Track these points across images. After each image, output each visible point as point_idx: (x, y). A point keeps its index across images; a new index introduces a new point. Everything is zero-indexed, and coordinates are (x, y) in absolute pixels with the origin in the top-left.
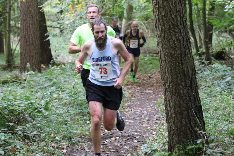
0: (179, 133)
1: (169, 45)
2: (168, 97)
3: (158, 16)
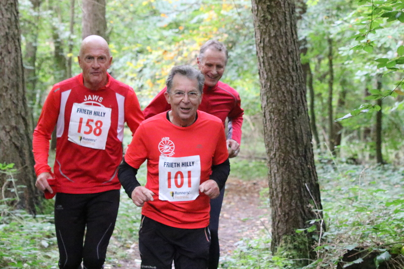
0: (287, 219)
2: (273, 169)
3: (263, 57)
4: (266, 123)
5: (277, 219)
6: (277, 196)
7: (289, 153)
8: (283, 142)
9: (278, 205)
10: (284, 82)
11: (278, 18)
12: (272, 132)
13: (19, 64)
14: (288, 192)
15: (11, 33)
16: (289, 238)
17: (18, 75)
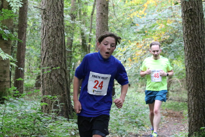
0: (196, 124)
1: (193, 61)
2: (190, 98)
3: (186, 40)
4: (187, 74)
5: (192, 123)
6: (192, 112)
7: (198, 89)
8: (196, 84)
9: (192, 116)
10: (197, 53)
11: (195, 20)
12: (190, 79)
13: (63, 43)
14: (197, 110)
15: (60, 27)
16: (197, 133)
17: (62, 48)
